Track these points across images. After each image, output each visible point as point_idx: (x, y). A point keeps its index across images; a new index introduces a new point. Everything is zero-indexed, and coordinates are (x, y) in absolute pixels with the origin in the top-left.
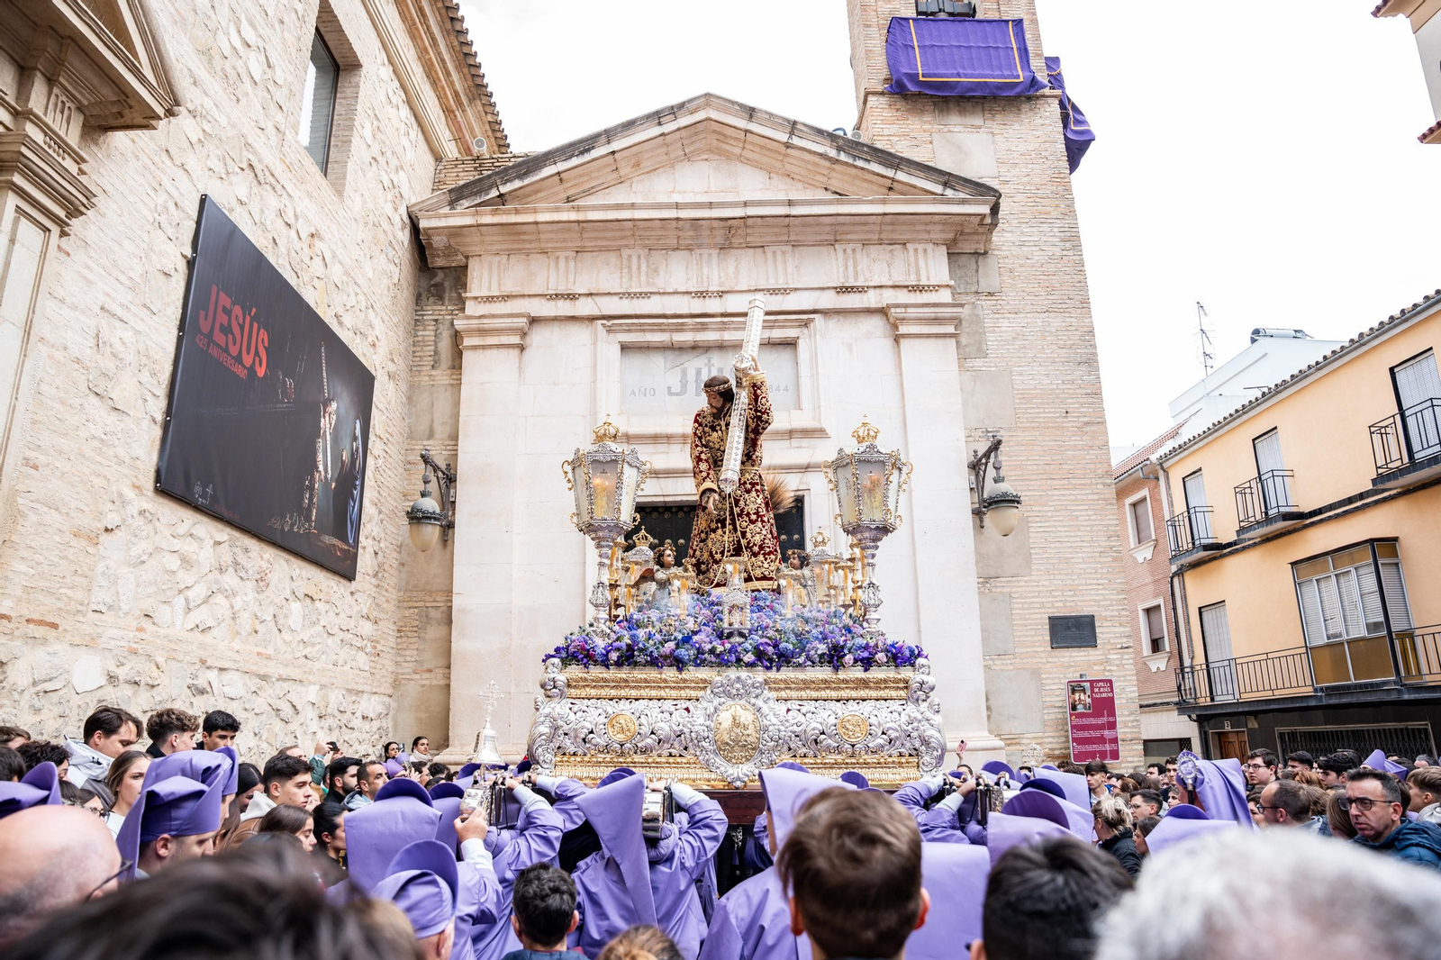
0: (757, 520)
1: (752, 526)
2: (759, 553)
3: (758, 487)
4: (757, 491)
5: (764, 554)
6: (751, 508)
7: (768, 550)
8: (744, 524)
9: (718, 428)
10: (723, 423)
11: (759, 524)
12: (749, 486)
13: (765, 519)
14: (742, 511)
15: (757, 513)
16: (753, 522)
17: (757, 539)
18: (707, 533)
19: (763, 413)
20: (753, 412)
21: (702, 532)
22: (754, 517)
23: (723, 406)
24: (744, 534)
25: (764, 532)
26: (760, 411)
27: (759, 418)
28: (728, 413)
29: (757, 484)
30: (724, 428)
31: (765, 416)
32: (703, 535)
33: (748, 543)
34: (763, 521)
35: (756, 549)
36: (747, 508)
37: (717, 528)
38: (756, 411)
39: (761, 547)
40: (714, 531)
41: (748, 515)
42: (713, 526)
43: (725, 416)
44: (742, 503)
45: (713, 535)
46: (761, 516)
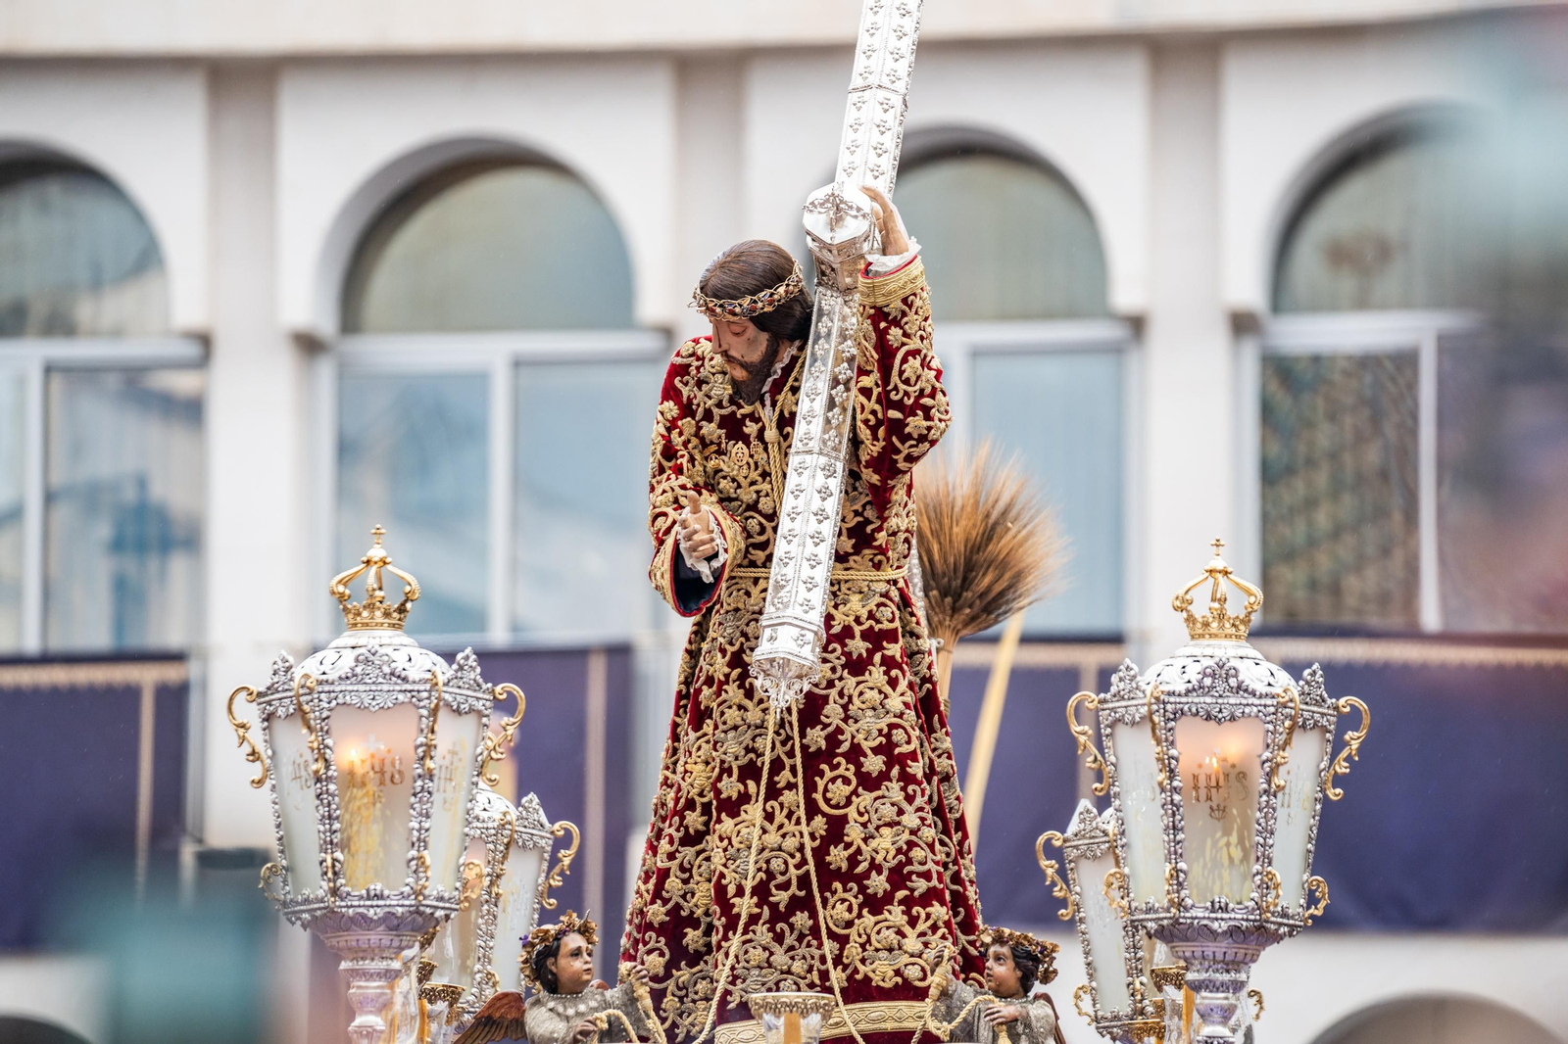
0: (884, 776)
1: (866, 798)
2: (888, 898)
3: (894, 650)
4: (889, 663)
5: (908, 903)
6: (866, 730)
7: (921, 886)
8: (839, 791)
9: (751, 428)
10: (768, 415)
11: (894, 790)
12: (858, 646)
13: (917, 769)
14: (833, 740)
15: (886, 749)
16: (870, 783)
17: (885, 844)
18: (706, 809)
19: (910, 411)
20: (873, 405)
21: (690, 805)
22: (874, 764)
23: (771, 356)
24: (836, 829)
25: (910, 819)
26: (899, 406)
27: (897, 428)
28: (788, 381)
29: (891, 635)
30: (771, 434)
31: (916, 423)
32: (694, 819)
33: (853, 861)
34: (907, 779)
35: (878, 883)
36: (849, 729)
37: (745, 798)
38: (885, 401)
39: (898, 877)
40: (733, 807)
41: (855, 754)
42: (730, 787)
43: (777, 388)
44: (833, 712)
45: (727, 824)
46: (902, 760)
